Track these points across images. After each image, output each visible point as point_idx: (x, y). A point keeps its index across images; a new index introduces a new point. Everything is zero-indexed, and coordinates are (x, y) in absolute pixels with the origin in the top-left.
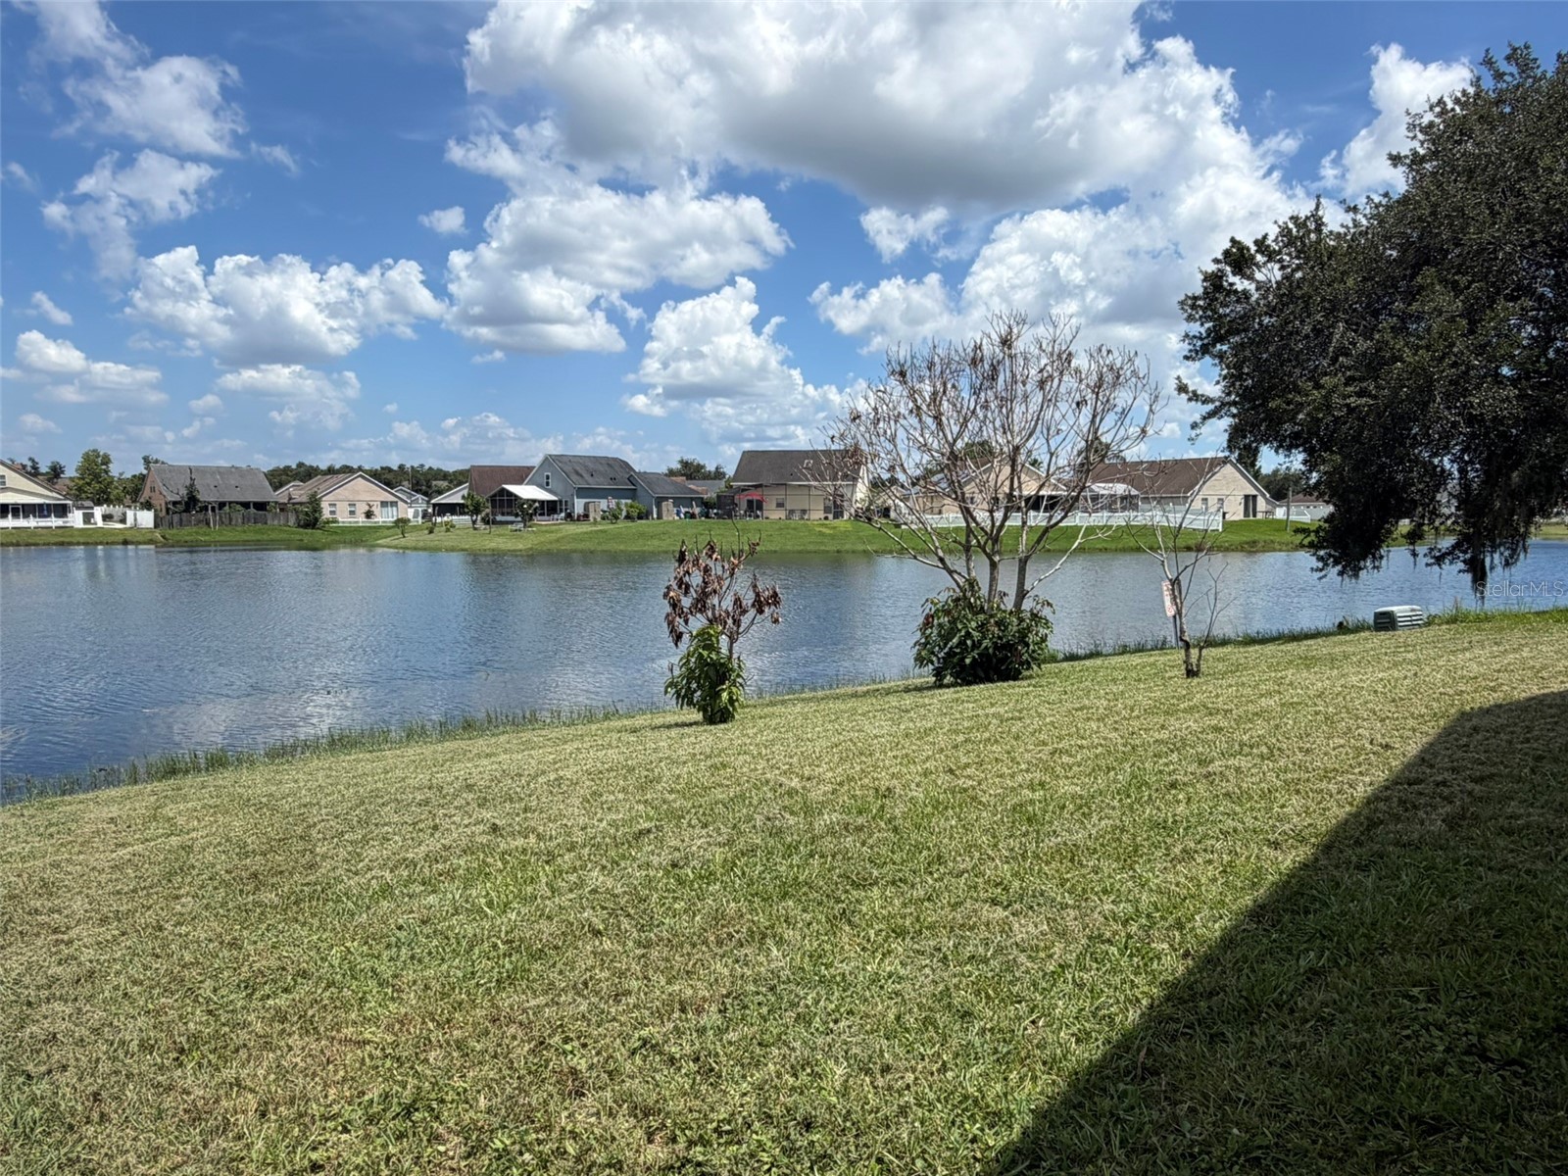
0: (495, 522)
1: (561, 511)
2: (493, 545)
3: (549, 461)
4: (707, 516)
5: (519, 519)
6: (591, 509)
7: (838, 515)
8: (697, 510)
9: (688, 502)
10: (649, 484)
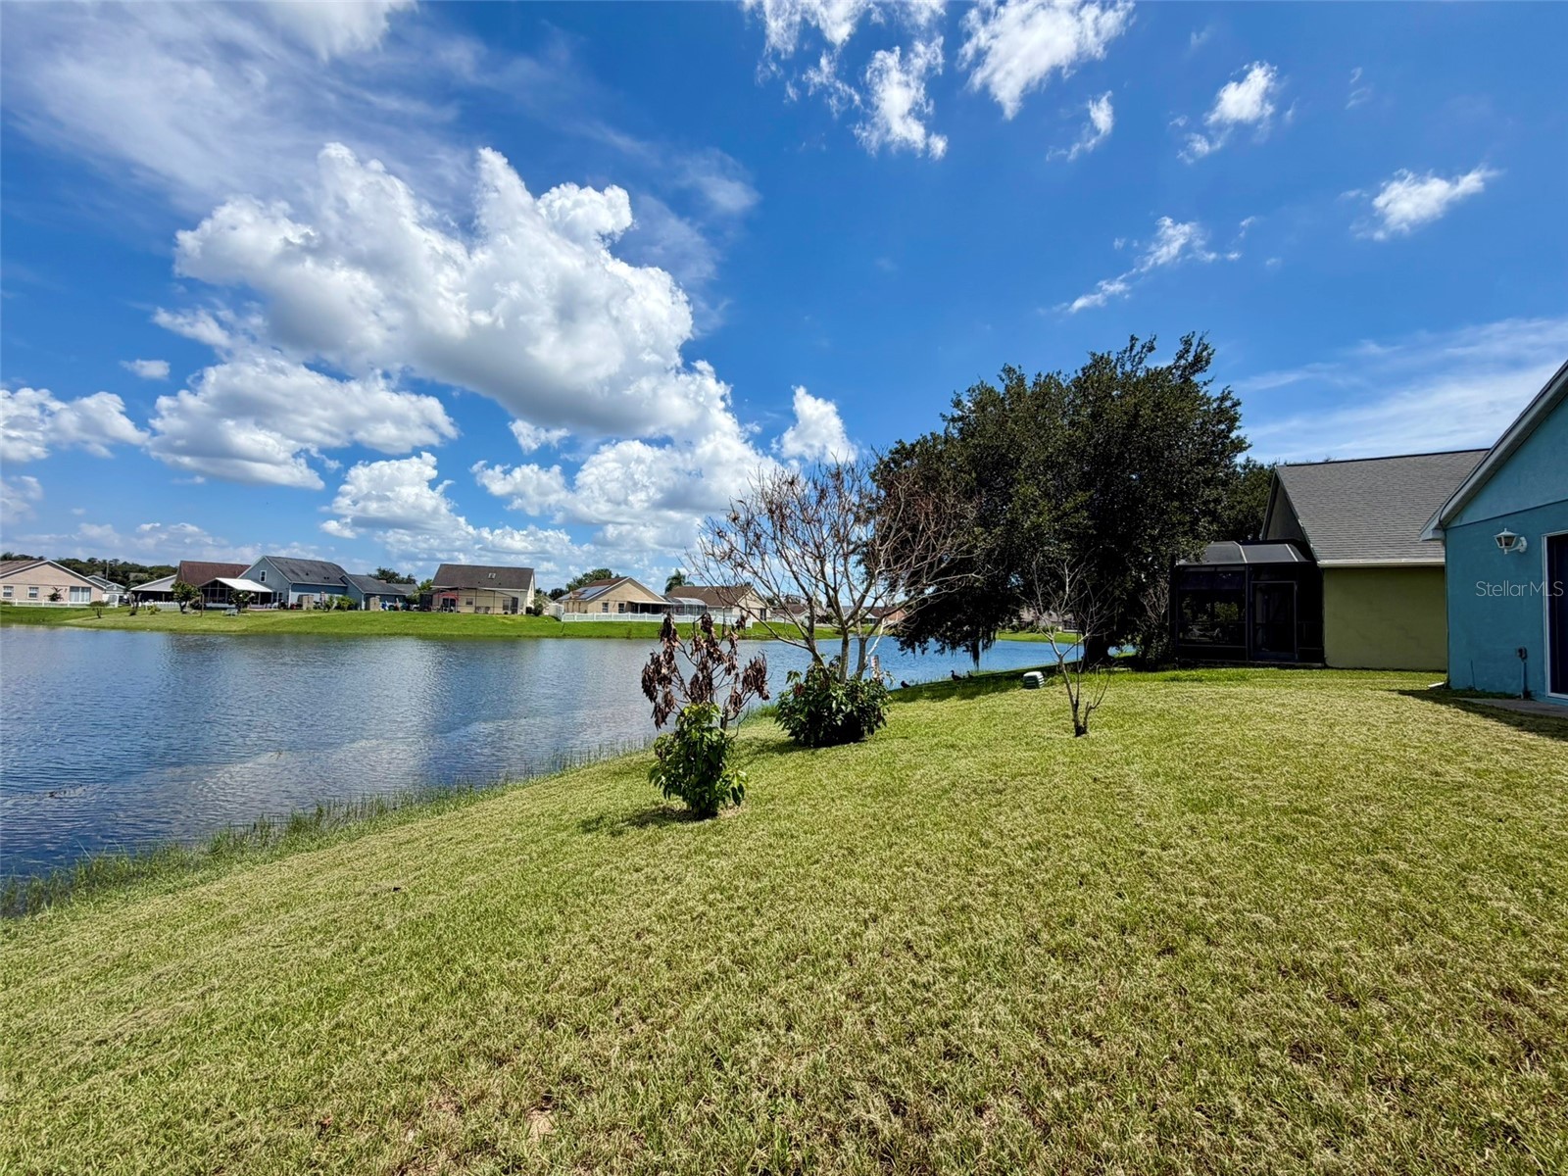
0: (206, 608)
1: (275, 601)
2: (205, 627)
3: (265, 561)
4: (408, 609)
5: (233, 606)
6: (305, 599)
7: (514, 611)
8: (400, 605)
9: (393, 598)
10: (360, 584)
